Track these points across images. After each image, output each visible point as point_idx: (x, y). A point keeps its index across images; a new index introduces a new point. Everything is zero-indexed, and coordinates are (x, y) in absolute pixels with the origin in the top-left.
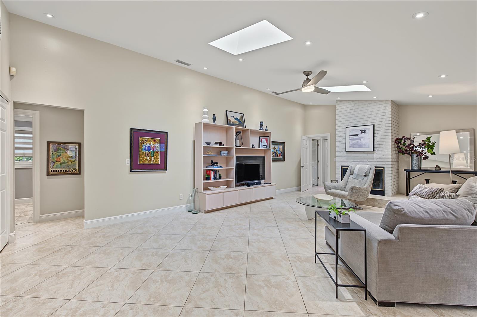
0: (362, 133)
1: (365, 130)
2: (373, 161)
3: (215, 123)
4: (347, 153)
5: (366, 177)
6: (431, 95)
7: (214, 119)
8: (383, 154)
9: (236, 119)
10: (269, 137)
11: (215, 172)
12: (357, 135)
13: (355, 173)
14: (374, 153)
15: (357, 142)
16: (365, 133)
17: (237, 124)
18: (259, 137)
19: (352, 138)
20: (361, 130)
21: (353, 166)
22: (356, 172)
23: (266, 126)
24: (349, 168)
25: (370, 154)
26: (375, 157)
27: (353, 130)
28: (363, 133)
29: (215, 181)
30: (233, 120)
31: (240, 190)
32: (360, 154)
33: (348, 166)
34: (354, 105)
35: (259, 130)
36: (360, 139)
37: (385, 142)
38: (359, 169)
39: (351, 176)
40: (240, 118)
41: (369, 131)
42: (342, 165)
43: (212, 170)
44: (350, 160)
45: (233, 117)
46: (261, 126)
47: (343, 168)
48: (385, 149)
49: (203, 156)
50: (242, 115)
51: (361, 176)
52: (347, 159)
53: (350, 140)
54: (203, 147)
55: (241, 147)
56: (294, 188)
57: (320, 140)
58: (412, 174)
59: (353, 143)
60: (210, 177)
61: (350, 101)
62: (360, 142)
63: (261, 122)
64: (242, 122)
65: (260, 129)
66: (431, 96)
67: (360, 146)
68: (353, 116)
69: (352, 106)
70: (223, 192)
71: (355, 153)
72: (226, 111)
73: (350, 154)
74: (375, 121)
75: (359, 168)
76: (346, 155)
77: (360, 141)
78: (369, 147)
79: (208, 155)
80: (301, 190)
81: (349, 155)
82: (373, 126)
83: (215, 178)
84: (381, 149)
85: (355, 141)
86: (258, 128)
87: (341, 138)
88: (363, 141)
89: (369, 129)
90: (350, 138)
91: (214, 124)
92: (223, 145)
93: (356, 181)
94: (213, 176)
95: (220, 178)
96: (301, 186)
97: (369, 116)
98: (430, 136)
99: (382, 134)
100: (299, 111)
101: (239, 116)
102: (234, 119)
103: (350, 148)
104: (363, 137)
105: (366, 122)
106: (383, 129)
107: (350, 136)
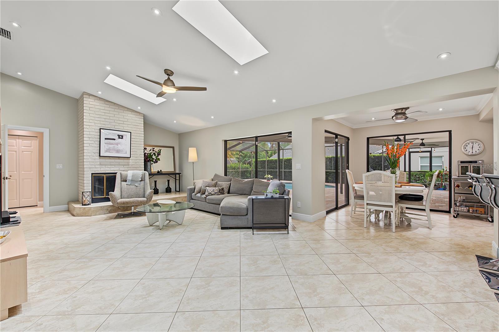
0: (119, 138)
1: (122, 136)
2: (129, 167)
8: (137, 161)
12: (114, 139)
13: (128, 180)
14: (129, 160)
15: (114, 147)
16: (122, 138)
19: (108, 142)
20: (118, 135)
21: (123, 172)
22: (129, 178)
24: (118, 175)
25: (126, 161)
26: (130, 164)
27: (110, 133)
28: (121, 138)
32: (116, 160)
34: (108, 106)
36: (117, 144)
37: (139, 150)
39: (124, 183)
41: (126, 137)
42: (92, 173)
44: (104, 166)
47: (94, 176)
48: (139, 156)
52: (101, 165)
59: (109, 148)
61: (105, 101)
62: (117, 147)
66: (175, 122)
67: (118, 151)
68: (108, 118)
69: (106, 106)
71: (110, 159)
74: (130, 129)
76: (98, 160)
77: (117, 146)
78: (126, 154)
81: (103, 160)
82: (130, 133)
84: (136, 156)
85: (111, 146)
88: (120, 147)
89: (126, 135)
90: (106, 142)
93: (132, 187)
97: (125, 123)
99: (137, 143)
103: (105, 152)
104: (120, 143)
105: (122, 128)
106: (137, 137)
107: (106, 139)
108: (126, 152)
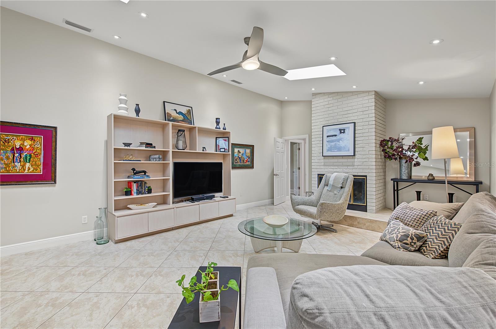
0: (341, 133)
1: (344, 130)
2: (354, 168)
3: (139, 117)
4: (324, 159)
5: (342, 189)
6: (421, 81)
7: (138, 111)
8: (364, 160)
9: (180, 113)
10: (228, 137)
11: (140, 184)
12: (336, 136)
13: (330, 184)
14: (355, 159)
15: (335, 144)
16: (344, 132)
17: (180, 121)
18: (216, 138)
19: (330, 140)
20: (339, 130)
21: (328, 175)
22: (331, 182)
23: (224, 124)
24: (324, 177)
25: (350, 160)
26: (356, 164)
27: (331, 130)
28: (342, 133)
29: (140, 196)
30: (174, 114)
31: (177, 208)
32: (339, 160)
33: (323, 175)
34: (332, 98)
35: (214, 128)
36: (338, 141)
37: (367, 144)
38: (336, 179)
39: (326, 188)
40: (186, 112)
41: (349, 130)
42: (319, 173)
43: (135, 182)
44: (327, 167)
45: (175, 110)
46: (217, 123)
47: (320, 177)
48: (367, 153)
49: (113, 161)
50: (190, 109)
51: (337, 187)
52: (324, 165)
53: (327, 141)
54: (114, 149)
55: (184, 150)
56: (268, 201)
57: (302, 143)
58: (401, 185)
59: (331, 146)
60: (131, 191)
61: (328, 94)
62: (339, 145)
63: (217, 119)
64: (189, 118)
65: (216, 128)
66: (421, 83)
67: (339, 149)
68: (332, 112)
69: (329, 99)
70: (148, 212)
71: (333, 159)
72: (164, 102)
73: (328, 160)
74: (356, 118)
75: (335, 177)
76: (323, 160)
77: (338, 143)
78: (349, 151)
79: (124, 160)
80: (274, 203)
82: (353, 124)
83: (139, 193)
84: (363, 153)
85: (333, 144)
86: (213, 126)
87: (317, 139)
88: (342, 144)
89: (349, 128)
90: (328, 140)
91: (137, 117)
92: (154, 147)
93: (331, 194)
94: (137, 190)
95: (150, 191)
96: (274, 198)
97: (349, 112)
98: (421, 136)
99: (364, 135)
100: (274, 108)
101: (186, 111)
102: (177, 113)
103: (327, 152)
104: (342, 139)
105: (346, 119)
106: (365, 127)
107: (328, 137)
108: (349, 150)
